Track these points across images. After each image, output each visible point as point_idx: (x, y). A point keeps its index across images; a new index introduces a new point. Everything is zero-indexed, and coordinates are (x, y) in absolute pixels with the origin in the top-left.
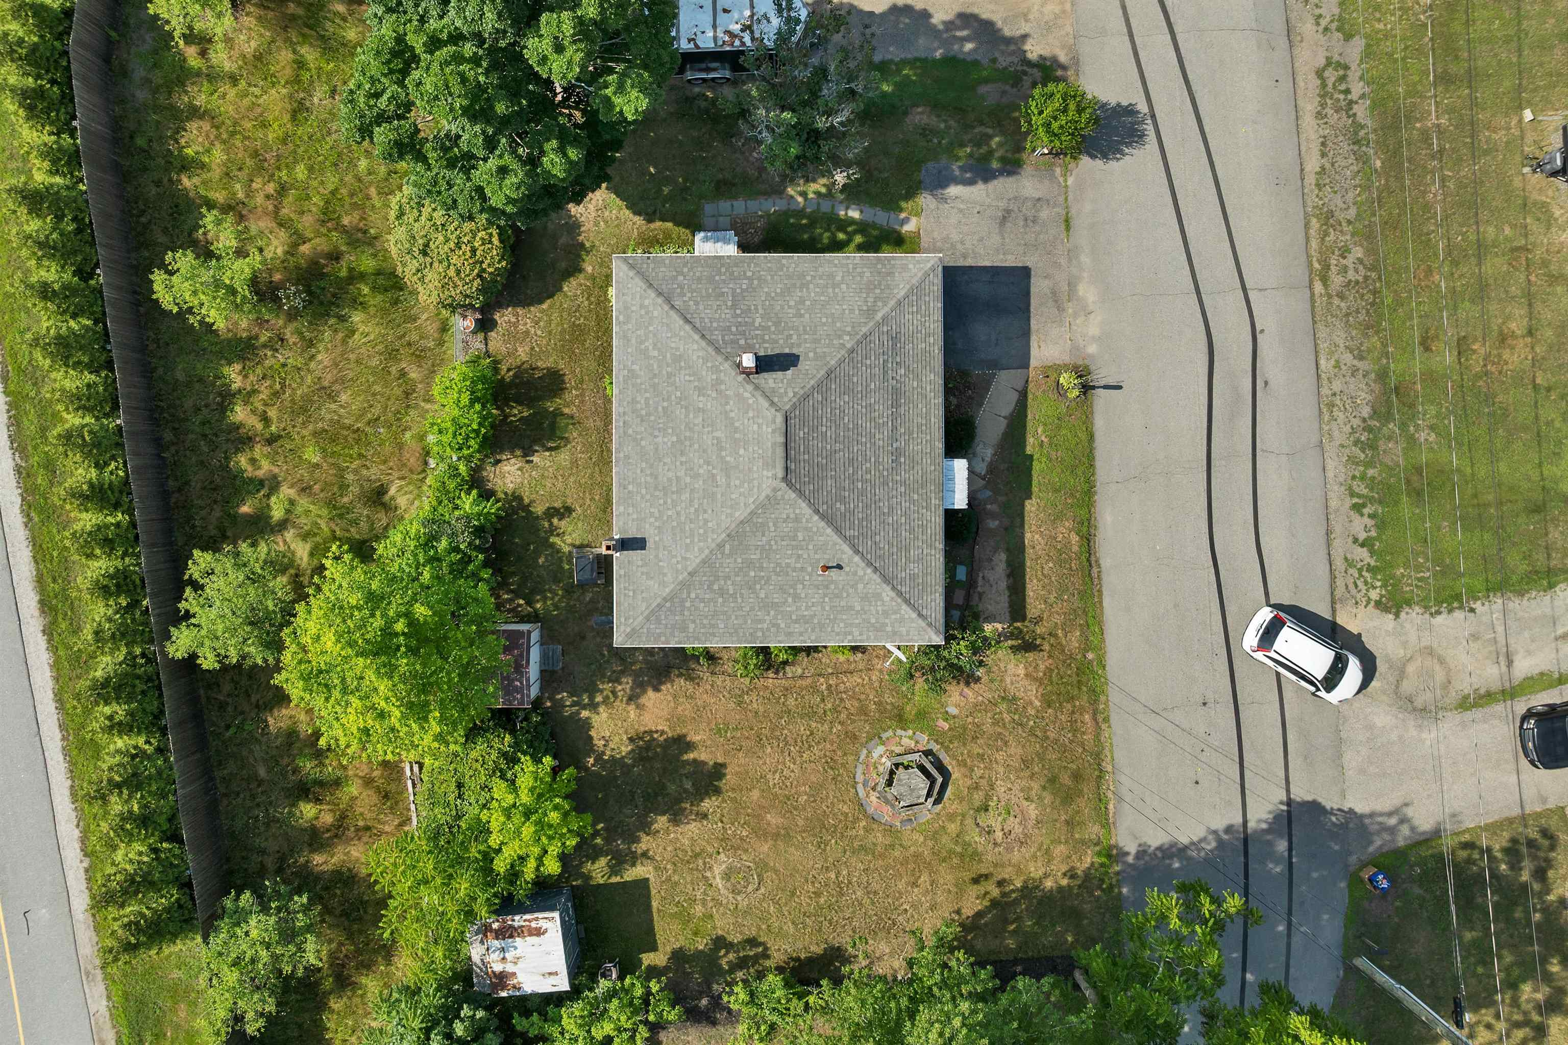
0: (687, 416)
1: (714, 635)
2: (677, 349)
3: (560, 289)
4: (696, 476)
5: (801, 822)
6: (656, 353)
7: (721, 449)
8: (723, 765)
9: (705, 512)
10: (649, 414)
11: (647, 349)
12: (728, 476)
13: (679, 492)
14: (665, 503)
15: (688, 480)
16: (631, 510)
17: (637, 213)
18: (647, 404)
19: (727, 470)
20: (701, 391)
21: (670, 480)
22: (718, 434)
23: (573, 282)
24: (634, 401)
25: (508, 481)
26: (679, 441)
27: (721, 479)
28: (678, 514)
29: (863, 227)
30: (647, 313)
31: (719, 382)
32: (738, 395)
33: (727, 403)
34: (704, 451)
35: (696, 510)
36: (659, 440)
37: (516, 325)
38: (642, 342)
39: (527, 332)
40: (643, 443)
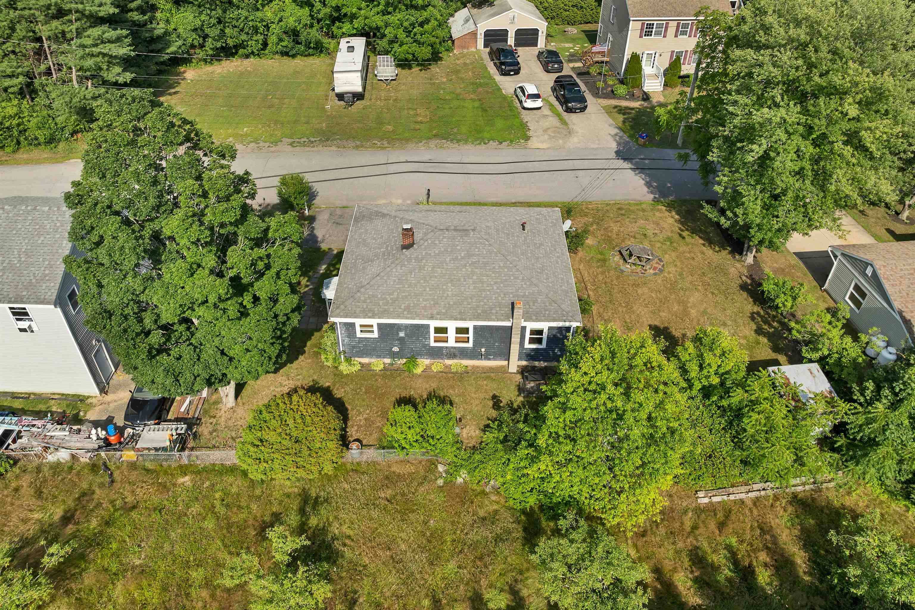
0: (436, 277)
2: (395, 281)
3: (340, 399)
4: (473, 273)
6: (396, 294)
7: (456, 258)
8: (650, 326)
9: (494, 268)
10: (433, 299)
11: (391, 299)
12: (473, 255)
13: (482, 282)
14: (489, 290)
15: (475, 277)
16: (494, 311)
18: (426, 300)
19: (469, 255)
20: (421, 268)
21: (475, 288)
22: (448, 260)
24: (425, 308)
25: (474, 434)
26: (452, 281)
27: (474, 259)
28: (496, 283)
30: (369, 298)
31: (417, 258)
32: (425, 249)
33: (430, 254)
34: (458, 268)
35: (493, 273)
36: (450, 293)
38: (388, 303)
40: (451, 303)
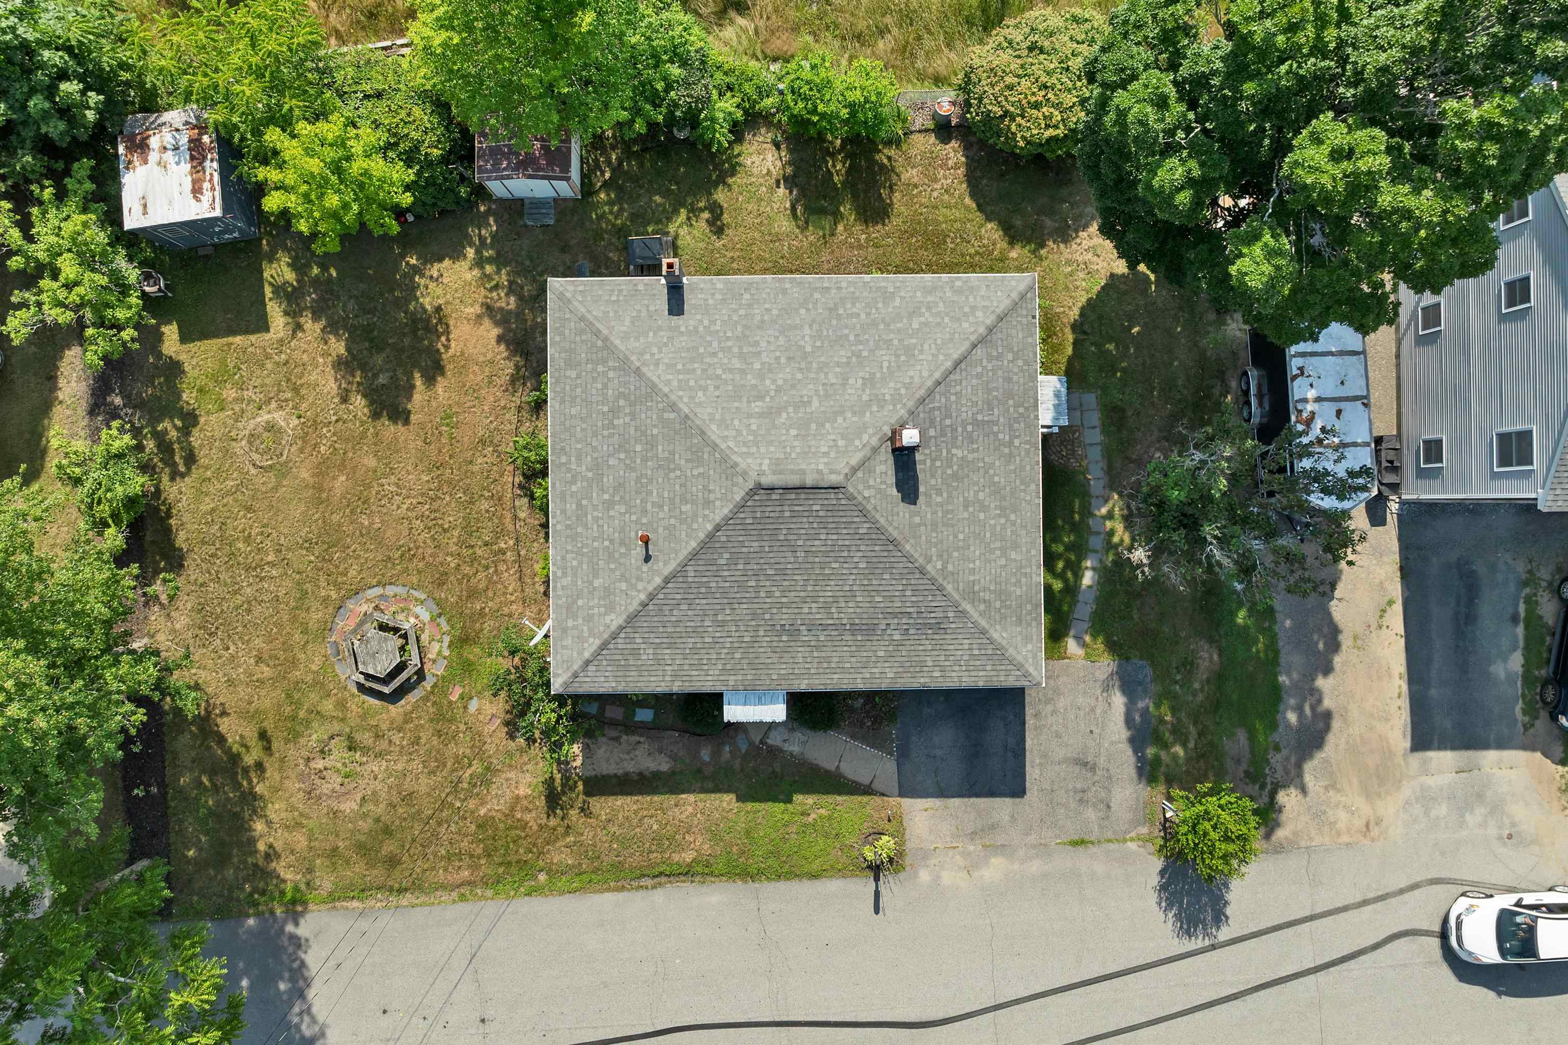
0: (838, 364)
1: (563, 402)
2: (921, 352)
3: (989, 219)
4: (761, 376)
5: (336, 518)
6: (915, 325)
7: (796, 407)
8: (407, 422)
9: (717, 388)
10: (839, 317)
11: (921, 315)
12: (761, 415)
13: (742, 356)
14: (728, 339)
15: (757, 366)
16: (718, 296)
17: (1083, 312)
18: (851, 316)
19: (770, 414)
20: (869, 381)
21: (757, 343)
22: (815, 403)
23: (997, 235)
24: (854, 300)
25: (755, 158)
26: (805, 355)
27: (757, 406)
28: (714, 354)
29: (1071, 590)
30: (966, 315)
31: (882, 402)
32: (865, 427)
33: (854, 413)
34: (793, 386)
35: (718, 377)
36: (807, 331)
37: (944, 166)
38: (929, 308)
39: (935, 180)
40: (803, 311)
